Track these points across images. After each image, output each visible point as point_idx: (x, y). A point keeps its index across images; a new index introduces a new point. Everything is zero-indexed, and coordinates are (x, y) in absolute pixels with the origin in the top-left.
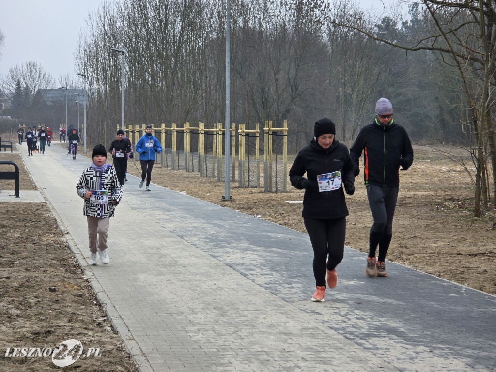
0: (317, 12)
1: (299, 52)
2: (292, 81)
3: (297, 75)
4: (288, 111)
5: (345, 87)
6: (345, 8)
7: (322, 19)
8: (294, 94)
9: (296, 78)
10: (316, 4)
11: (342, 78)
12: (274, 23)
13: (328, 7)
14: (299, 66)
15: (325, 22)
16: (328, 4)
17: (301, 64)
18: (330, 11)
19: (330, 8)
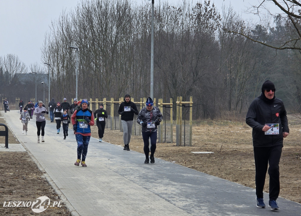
0: (211, 21)
1: (199, 49)
2: (194, 69)
3: (197, 64)
4: (191, 90)
5: (231, 73)
6: (232, 18)
7: (215, 26)
8: (195, 78)
9: (197, 67)
10: (211, 15)
11: (229, 67)
12: (182, 28)
13: (219, 18)
14: (198, 58)
15: (217, 28)
16: (219, 15)
17: (200, 57)
18: (220, 20)
19: (221, 18)
